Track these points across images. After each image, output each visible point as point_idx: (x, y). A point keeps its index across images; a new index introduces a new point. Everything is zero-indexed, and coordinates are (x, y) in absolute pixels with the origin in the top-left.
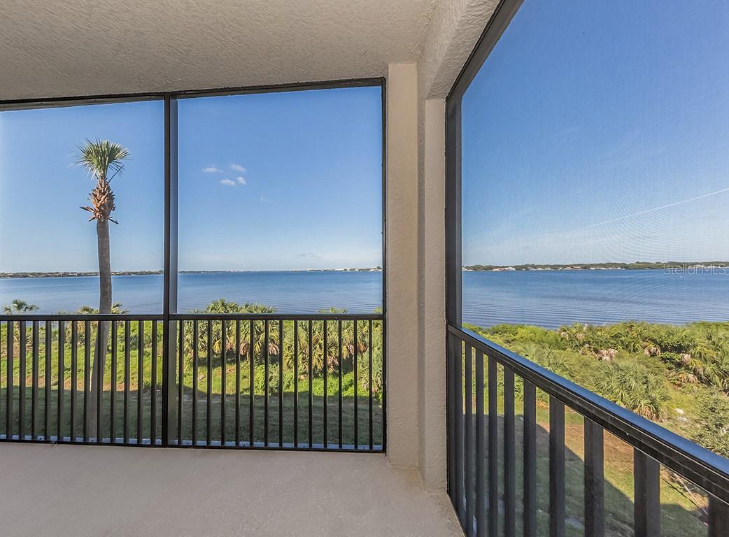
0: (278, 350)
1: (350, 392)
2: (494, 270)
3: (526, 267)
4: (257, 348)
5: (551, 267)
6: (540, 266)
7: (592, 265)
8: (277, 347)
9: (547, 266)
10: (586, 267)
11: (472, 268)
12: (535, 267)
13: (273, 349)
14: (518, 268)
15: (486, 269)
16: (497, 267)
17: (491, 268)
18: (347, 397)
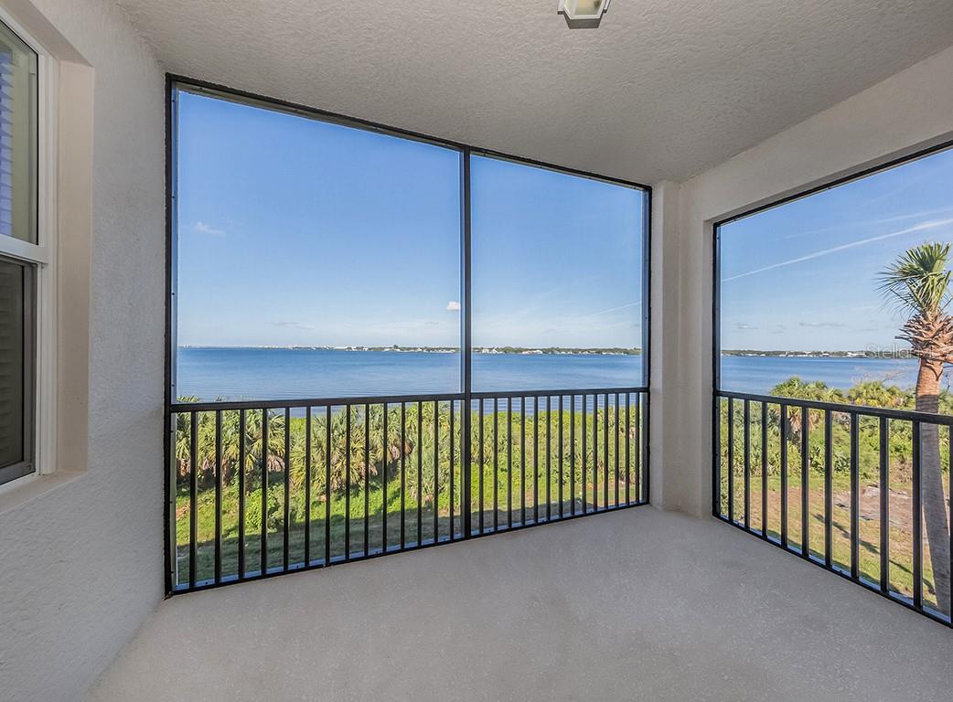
0: (283, 464)
1: (395, 507)
2: (524, 353)
3: (551, 350)
4: (249, 465)
5: (573, 350)
6: (564, 350)
7: (605, 350)
8: (281, 460)
9: (569, 350)
10: (599, 352)
11: (502, 349)
12: (559, 350)
13: (274, 463)
14: (545, 351)
15: (516, 352)
16: (526, 350)
17: (521, 350)
18: (393, 513)
